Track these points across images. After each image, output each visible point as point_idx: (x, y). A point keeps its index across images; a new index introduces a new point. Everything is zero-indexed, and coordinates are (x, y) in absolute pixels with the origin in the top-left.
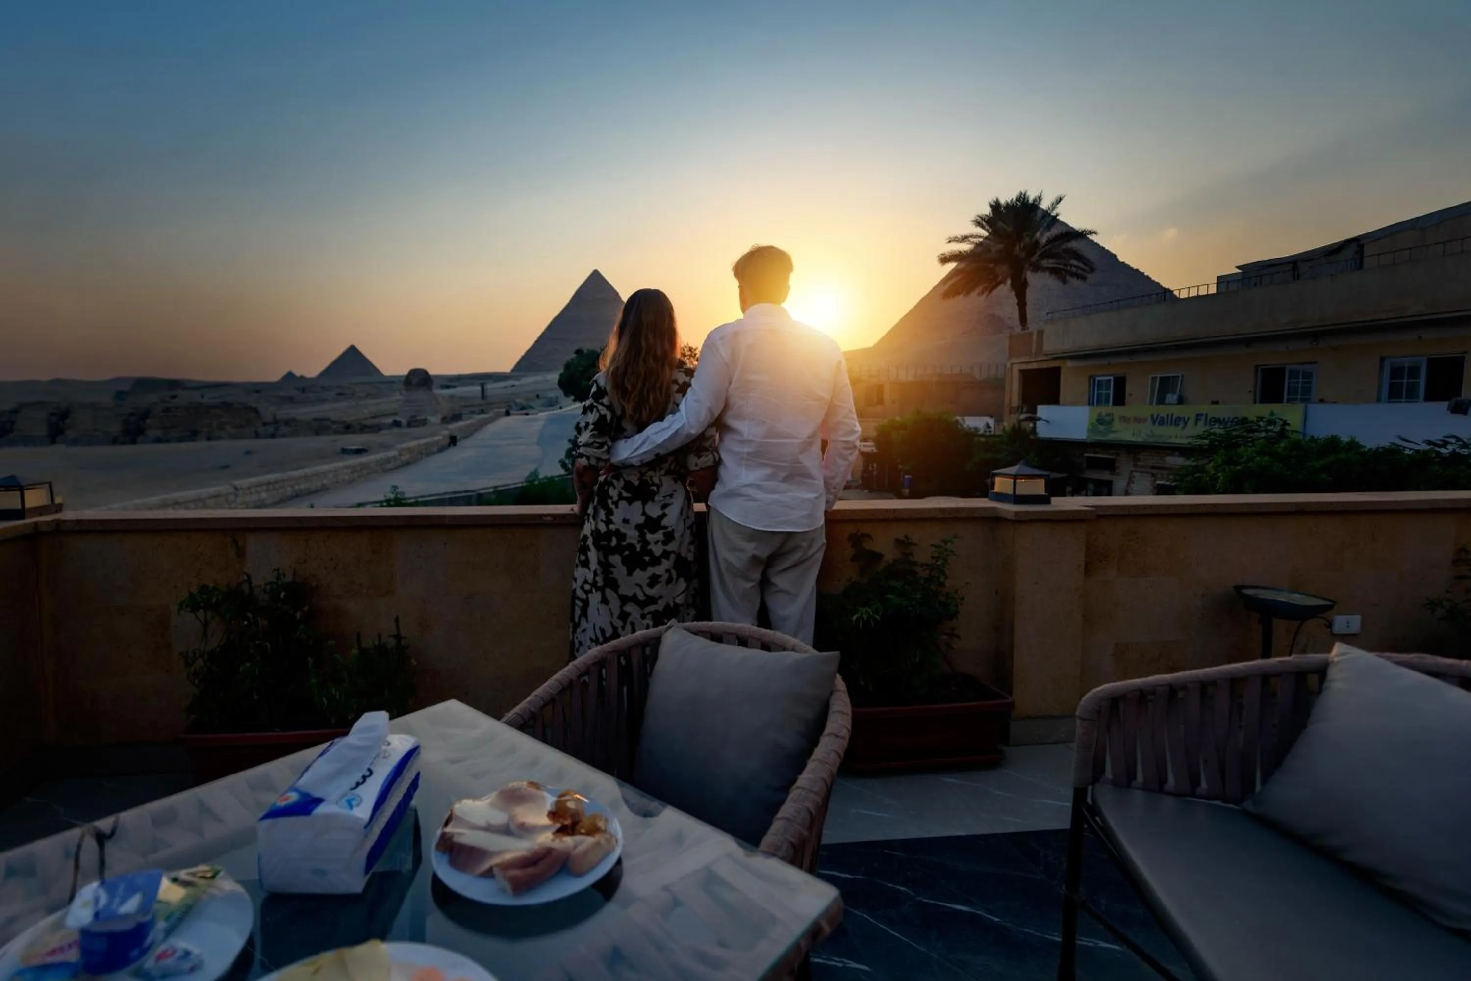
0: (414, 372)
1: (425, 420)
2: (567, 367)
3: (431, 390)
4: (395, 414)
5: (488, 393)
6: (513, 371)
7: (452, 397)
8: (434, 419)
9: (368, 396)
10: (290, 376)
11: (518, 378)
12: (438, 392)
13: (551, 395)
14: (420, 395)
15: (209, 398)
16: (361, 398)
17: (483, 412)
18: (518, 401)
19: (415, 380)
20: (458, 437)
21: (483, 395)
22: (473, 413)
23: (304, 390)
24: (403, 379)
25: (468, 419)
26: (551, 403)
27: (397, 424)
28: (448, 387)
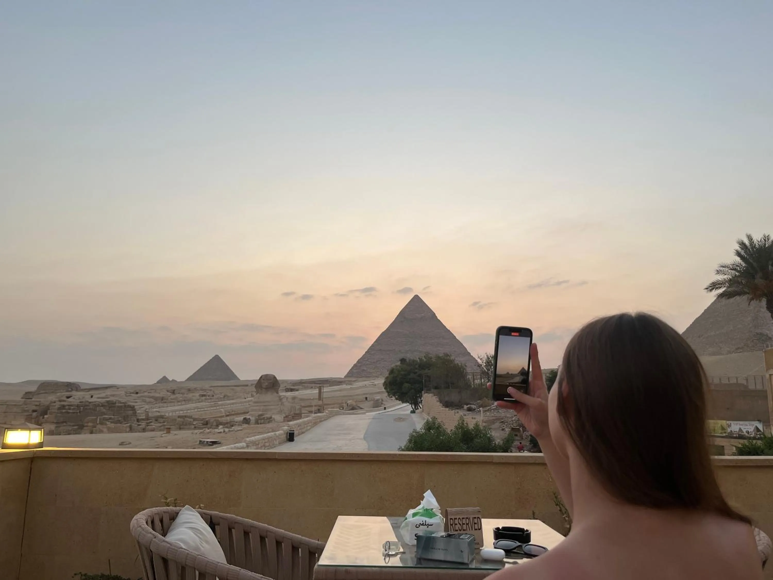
0: (264, 378)
1: (271, 418)
2: (392, 372)
3: (277, 393)
4: (245, 413)
5: (325, 395)
6: (346, 377)
7: (294, 398)
8: (278, 418)
9: (226, 397)
10: (164, 380)
11: (350, 383)
12: (282, 394)
13: (378, 397)
14: (269, 397)
15: (98, 397)
16: (220, 399)
17: (319, 411)
18: (349, 402)
19: (265, 384)
20: (296, 433)
21: (320, 398)
22: (311, 412)
23: (173, 392)
24: (256, 383)
25: (307, 417)
26: (377, 404)
27: (246, 421)
28: (292, 390)
